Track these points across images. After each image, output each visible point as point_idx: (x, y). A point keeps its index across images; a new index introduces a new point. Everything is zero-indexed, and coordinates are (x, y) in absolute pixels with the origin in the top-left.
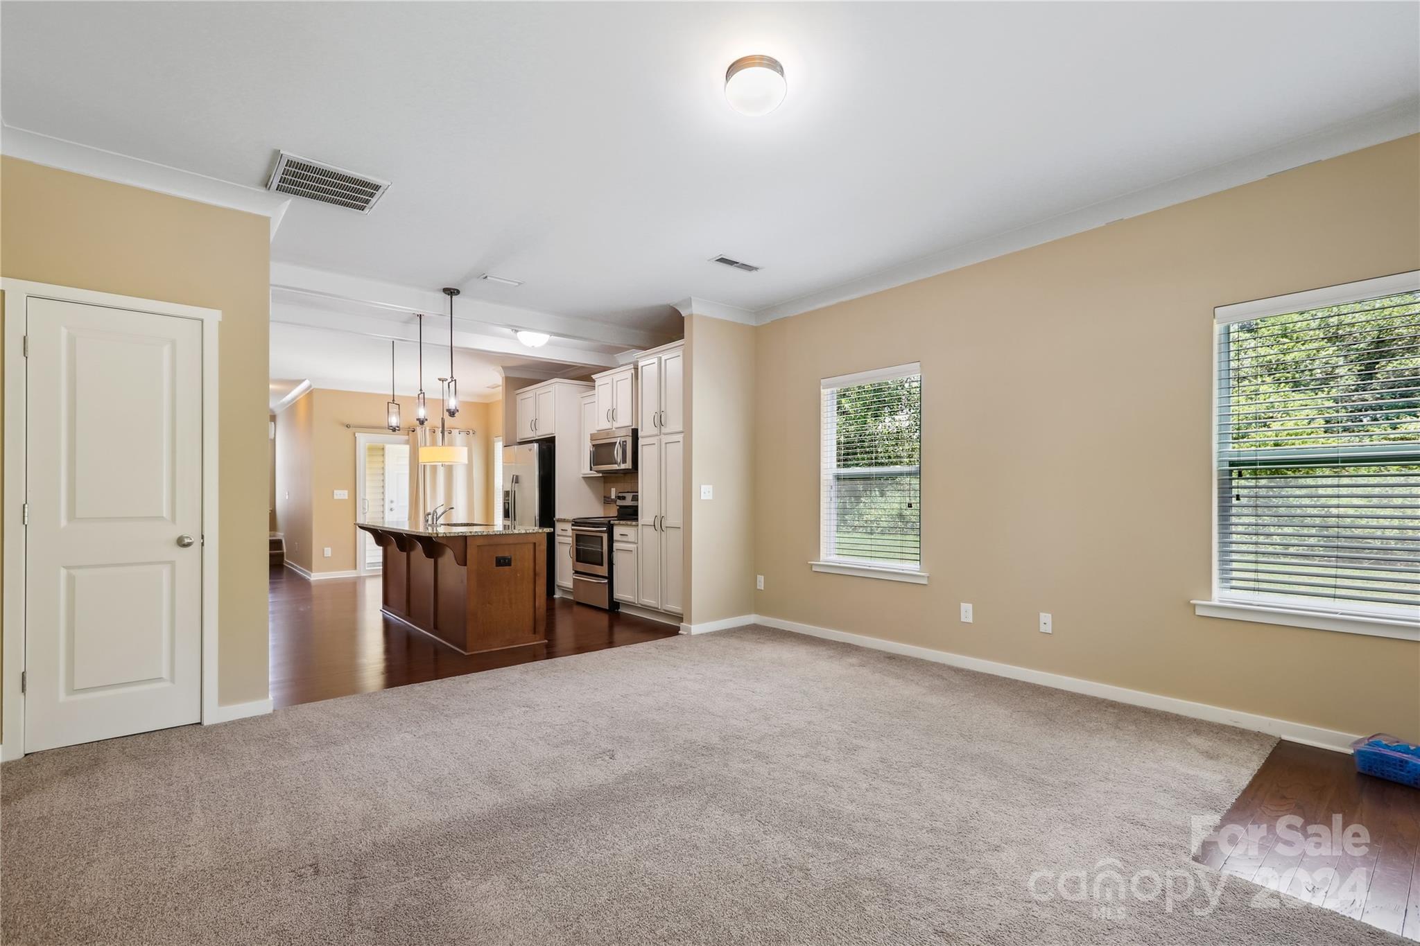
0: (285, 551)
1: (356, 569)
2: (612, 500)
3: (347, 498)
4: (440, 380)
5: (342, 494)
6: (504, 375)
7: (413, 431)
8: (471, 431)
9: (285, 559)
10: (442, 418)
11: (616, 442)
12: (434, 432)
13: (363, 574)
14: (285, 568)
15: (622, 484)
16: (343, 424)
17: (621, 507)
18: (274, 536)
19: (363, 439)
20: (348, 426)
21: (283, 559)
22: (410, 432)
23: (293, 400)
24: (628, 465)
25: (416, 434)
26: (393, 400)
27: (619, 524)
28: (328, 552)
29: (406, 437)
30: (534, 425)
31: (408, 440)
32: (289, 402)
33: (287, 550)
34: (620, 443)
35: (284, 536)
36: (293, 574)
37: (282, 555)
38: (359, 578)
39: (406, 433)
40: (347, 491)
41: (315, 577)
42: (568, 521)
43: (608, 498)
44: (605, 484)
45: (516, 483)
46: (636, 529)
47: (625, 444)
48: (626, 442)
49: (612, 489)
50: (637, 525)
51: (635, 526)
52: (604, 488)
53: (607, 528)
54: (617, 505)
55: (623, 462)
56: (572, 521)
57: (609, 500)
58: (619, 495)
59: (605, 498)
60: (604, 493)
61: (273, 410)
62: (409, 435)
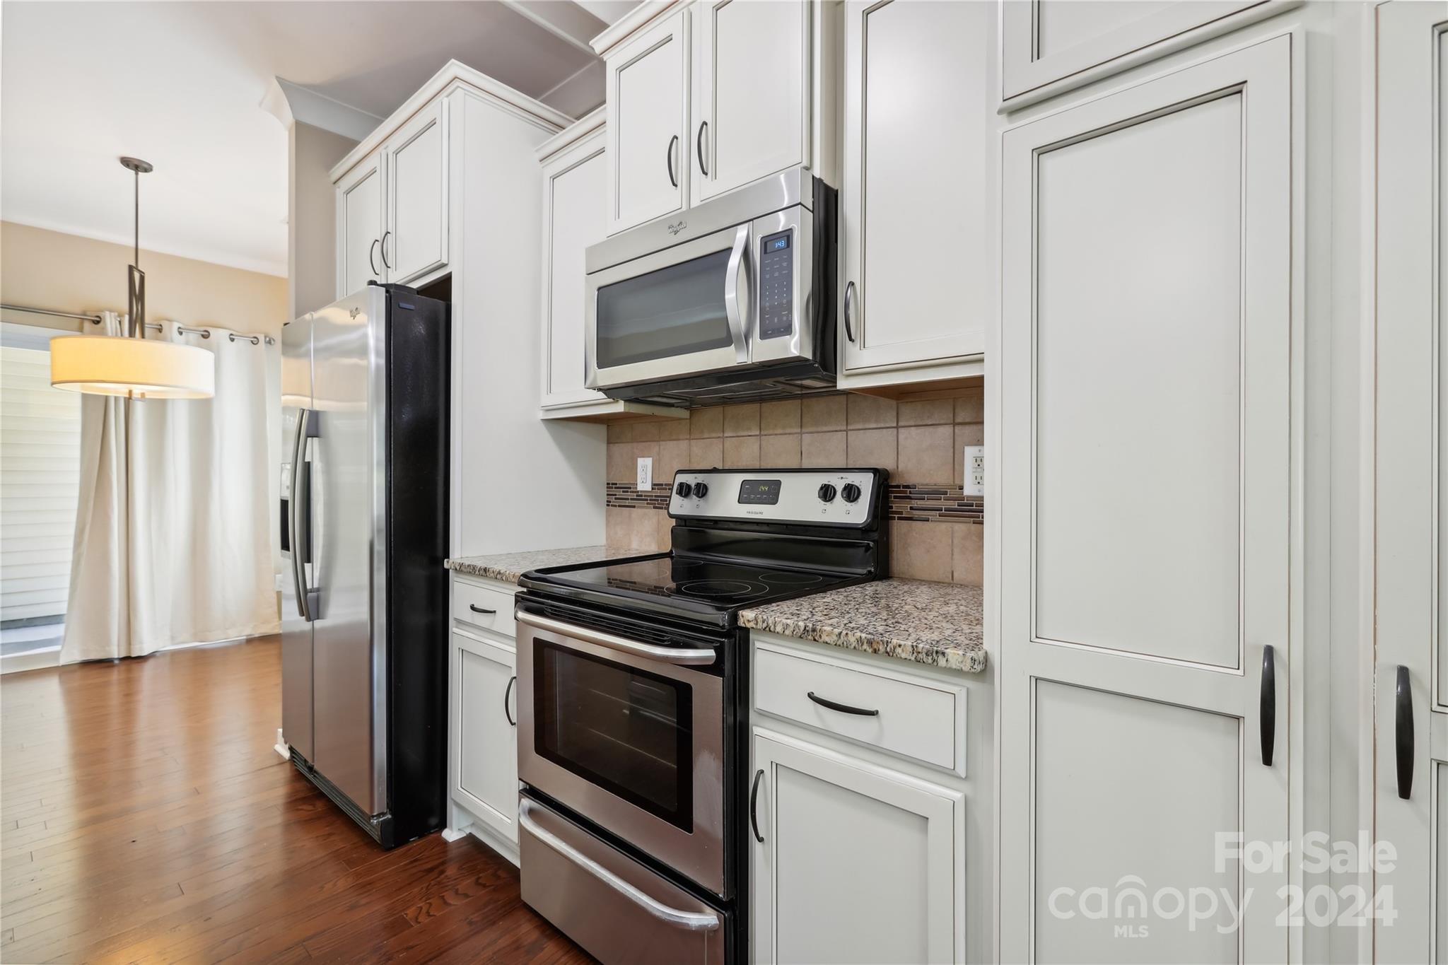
2: (641, 497)
4: (126, 162)
6: (292, 119)
7: (98, 322)
8: (261, 338)
11: (727, 250)
12: (160, 330)
15: (683, 445)
17: (682, 521)
24: (795, 345)
25: (104, 328)
27: (771, 631)
30: (381, 251)
34: (746, 254)
39: (77, 327)
42: (499, 577)
43: (626, 488)
44: (611, 445)
45: (308, 436)
46: (959, 688)
47: (782, 244)
48: (787, 235)
49: (641, 461)
50: (983, 670)
51: (959, 672)
52: (609, 457)
53: (720, 651)
54: (671, 516)
55: (764, 335)
56: (521, 584)
57: (630, 495)
58: (681, 478)
59: (613, 491)
60: (608, 474)
62: (82, 331)
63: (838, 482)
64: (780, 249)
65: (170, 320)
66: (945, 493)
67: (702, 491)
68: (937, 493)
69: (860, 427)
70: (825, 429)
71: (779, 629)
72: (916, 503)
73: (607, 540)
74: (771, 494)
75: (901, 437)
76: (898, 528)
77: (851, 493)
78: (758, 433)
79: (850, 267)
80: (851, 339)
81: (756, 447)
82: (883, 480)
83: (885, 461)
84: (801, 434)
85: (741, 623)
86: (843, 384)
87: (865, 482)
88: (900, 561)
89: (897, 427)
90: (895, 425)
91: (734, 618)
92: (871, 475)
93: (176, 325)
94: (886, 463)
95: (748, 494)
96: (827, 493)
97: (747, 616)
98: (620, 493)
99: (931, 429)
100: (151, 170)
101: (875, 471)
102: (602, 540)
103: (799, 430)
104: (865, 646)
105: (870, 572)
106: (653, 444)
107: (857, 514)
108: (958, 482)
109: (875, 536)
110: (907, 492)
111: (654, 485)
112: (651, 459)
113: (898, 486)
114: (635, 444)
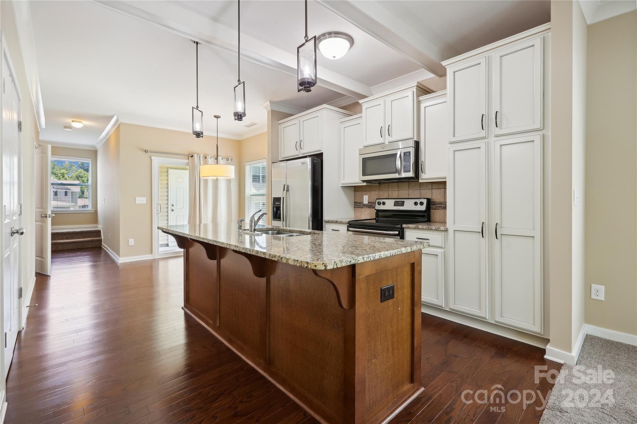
0: (102, 237)
1: (152, 253)
2: (364, 205)
3: (145, 203)
4: (215, 117)
5: (142, 200)
6: (270, 109)
7: (192, 157)
8: (229, 158)
9: (103, 244)
10: (217, 145)
11: (396, 154)
12: (206, 158)
13: (157, 257)
14: (102, 251)
15: (377, 192)
16: (142, 150)
17: (378, 211)
18: (96, 227)
19: (157, 161)
20: (146, 151)
21: (101, 243)
22: (190, 158)
23: (106, 135)
24: (411, 174)
25: (194, 158)
26: (197, 107)
27: (409, 228)
28: (132, 242)
29: (187, 161)
30: (299, 145)
31: (188, 163)
32: (104, 138)
33: (104, 237)
34: (400, 156)
35: (102, 228)
36: (107, 255)
37: (101, 240)
38: (154, 260)
39: (187, 158)
40: (145, 198)
41: (121, 260)
42: (341, 223)
43: (360, 203)
44: (355, 192)
45: (286, 191)
46: (443, 233)
47: (408, 154)
48: (409, 153)
49: (364, 196)
50: (446, 230)
51: (443, 231)
52: (355, 196)
53: (399, 232)
54: (375, 210)
55: (404, 172)
56: (348, 223)
57: (361, 205)
58: (378, 201)
59: (356, 204)
60: (354, 199)
61: (94, 147)
62: (188, 159)
63: (418, 201)
64: (408, 155)
65: (208, 155)
66: (443, 203)
67: (384, 204)
68: (441, 203)
69: (423, 189)
70: (415, 189)
71: (411, 227)
72: (436, 206)
73: (354, 216)
74: (402, 204)
75: (433, 191)
76: (432, 211)
77: (422, 204)
78: (397, 190)
79: (422, 158)
80: (422, 172)
81: (397, 193)
82: (429, 201)
83: (429, 196)
84: (409, 190)
85: (403, 227)
86: (420, 181)
87: (425, 201)
88: (432, 218)
89: (432, 189)
90: (431, 188)
91: (402, 226)
92: (426, 200)
93: (210, 156)
94: (429, 197)
95: (396, 204)
96: (416, 204)
97: (404, 226)
98: (358, 204)
99: (440, 189)
100: (220, 117)
101: (427, 199)
102: (353, 217)
103: (408, 189)
104: (427, 228)
105: (426, 220)
106: (368, 192)
107: (423, 208)
108: (445, 201)
109: (427, 213)
110: (434, 203)
111: (368, 202)
112: (367, 196)
113: (432, 202)
114: (363, 192)
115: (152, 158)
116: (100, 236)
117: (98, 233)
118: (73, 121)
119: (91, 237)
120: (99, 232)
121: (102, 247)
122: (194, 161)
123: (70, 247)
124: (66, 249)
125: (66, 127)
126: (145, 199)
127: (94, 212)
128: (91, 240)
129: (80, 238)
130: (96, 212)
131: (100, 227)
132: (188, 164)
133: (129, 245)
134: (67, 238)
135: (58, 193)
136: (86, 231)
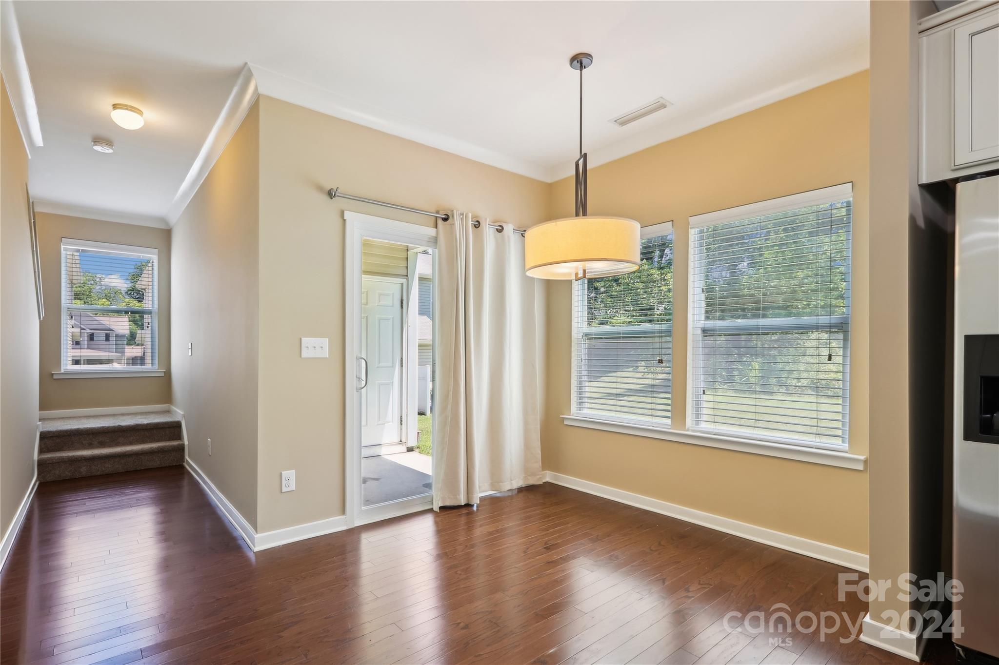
0: (186, 441)
1: (343, 512)
3: (327, 355)
5: (318, 347)
7: (446, 220)
9: (187, 457)
12: (477, 226)
13: (357, 523)
16: (320, 188)
18: (168, 412)
19: (357, 225)
20: (331, 194)
21: (183, 457)
22: (440, 222)
25: (453, 224)
28: (290, 477)
29: (432, 232)
31: (438, 238)
33: (188, 441)
35: (184, 416)
37: (181, 448)
38: (349, 532)
39: (434, 224)
40: (327, 341)
41: (260, 541)
61: (163, 220)
62: (437, 228)
65: (483, 218)
115: (348, 215)
116: (179, 437)
117: (173, 429)
118: (115, 106)
119: (158, 441)
120: (177, 426)
121: (183, 467)
122: (451, 233)
123: (109, 467)
124: (99, 473)
125: (97, 140)
126: (325, 342)
127: (163, 375)
128: (159, 447)
129: (131, 443)
130: (168, 375)
131: (178, 413)
132: (435, 241)
133: (284, 489)
134: (102, 445)
135: (95, 335)
136: (148, 424)
